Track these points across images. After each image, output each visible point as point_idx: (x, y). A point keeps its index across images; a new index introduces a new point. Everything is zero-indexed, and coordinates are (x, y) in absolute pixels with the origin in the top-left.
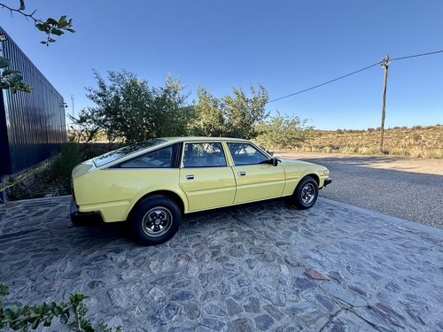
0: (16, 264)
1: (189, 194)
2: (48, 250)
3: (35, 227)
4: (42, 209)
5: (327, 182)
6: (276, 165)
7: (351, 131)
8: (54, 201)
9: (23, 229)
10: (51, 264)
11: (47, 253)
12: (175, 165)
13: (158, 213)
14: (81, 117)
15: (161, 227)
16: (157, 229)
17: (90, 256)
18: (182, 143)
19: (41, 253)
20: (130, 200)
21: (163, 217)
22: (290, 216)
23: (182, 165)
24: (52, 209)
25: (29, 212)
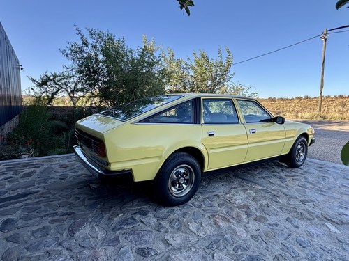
0: (37, 231)
1: (211, 152)
2: (63, 215)
3: (31, 189)
4: (27, 171)
5: (312, 142)
6: (283, 122)
7: (282, 99)
8: (35, 162)
9: (19, 191)
10: (79, 230)
11: (65, 217)
12: (196, 120)
13: (183, 171)
14: (42, 79)
15: (184, 186)
16: (181, 189)
17: (116, 220)
18: (199, 98)
19: (56, 217)
20: (160, 157)
21: (187, 175)
22: (288, 174)
23: (202, 122)
24: (38, 170)
25: (16, 174)
